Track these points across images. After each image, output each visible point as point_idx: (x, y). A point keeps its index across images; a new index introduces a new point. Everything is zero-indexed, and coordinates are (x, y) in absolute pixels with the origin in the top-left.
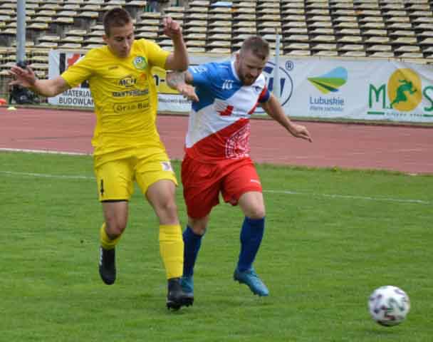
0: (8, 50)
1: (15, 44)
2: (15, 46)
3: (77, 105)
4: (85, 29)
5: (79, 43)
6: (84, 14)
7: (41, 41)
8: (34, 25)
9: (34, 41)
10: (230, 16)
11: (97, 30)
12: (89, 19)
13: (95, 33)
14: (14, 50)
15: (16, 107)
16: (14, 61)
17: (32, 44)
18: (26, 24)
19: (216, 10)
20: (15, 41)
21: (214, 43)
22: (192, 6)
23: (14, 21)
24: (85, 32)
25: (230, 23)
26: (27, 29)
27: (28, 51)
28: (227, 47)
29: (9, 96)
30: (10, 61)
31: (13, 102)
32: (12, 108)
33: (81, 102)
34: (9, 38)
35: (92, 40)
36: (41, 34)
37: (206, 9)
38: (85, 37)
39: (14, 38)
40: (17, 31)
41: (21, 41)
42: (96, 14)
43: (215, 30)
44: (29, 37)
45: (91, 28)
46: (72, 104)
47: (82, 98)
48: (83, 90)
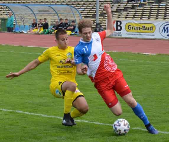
3: (115, 36)
4: (119, 13)
5: (117, 17)
6: (120, 8)
10: (164, 8)
11: (123, 13)
12: (121, 10)
13: (122, 14)
17: (103, 17)
19: (160, 6)
21: (159, 17)
22: (153, 5)
25: (164, 11)
28: (163, 18)
33: (116, 35)
37: (157, 6)
38: (119, 15)
42: (123, 8)
43: (160, 13)
45: (121, 12)
46: (114, 36)
47: (116, 34)
48: (117, 31)
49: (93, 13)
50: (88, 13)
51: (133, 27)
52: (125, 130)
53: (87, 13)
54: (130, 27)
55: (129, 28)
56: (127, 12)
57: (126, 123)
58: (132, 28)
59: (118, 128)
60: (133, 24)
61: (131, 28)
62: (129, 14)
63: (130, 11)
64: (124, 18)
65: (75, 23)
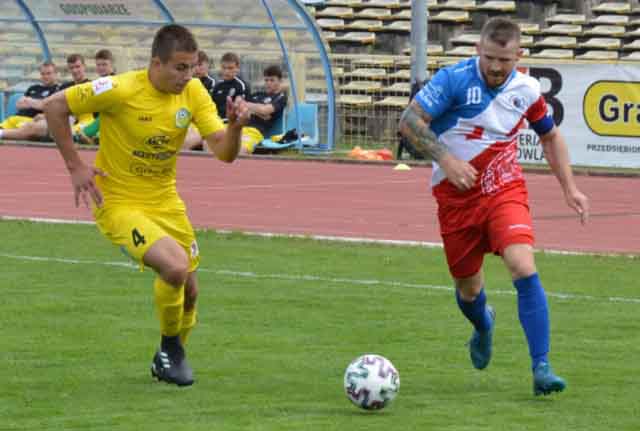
0: (395, 61)
1: (408, 50)
2: (407, 54)
4: (536, 21)
5: (525, 47)
7: (456, 44)
8: (443, 16)
9: (444, 44)
11: (558, 23)
13: (554, 29)
14: (406, 61)
15: (411, 165)
16: (407, 80)
17: (439, 49)
18: (428, 14)
20: (408, 44)
23: (408, 8)
24: (536, 28)
26: (431, 22)
27: (432, 61)
29: (397, 144)
30: (400, 80)
31: (405, 155)
32: (402, 167)
33: (528, 154)
34: (398, 38)
35: (548, 41)
36: (457, 31)
38: (536, 36)
39: (407, 38)
40: (413, 25)
41: (419, 45)
44: (433, 37)
45: (547, 19)
48: (532, 133)
49: (379, 25)
50: (348, 20)
51: (627, 108)
52: (383, 392)
53: (341, 24)
54: (614, 105)
55: (610, 110)
56: (582, 18)
57: (385, 369)
58: (621, 113)
59: (360, 384)
60: (631, 86)
61: (616, 110)
62: (597, 30)
63: (598, 13)
64: (570, 53)
65: (285, 83)
